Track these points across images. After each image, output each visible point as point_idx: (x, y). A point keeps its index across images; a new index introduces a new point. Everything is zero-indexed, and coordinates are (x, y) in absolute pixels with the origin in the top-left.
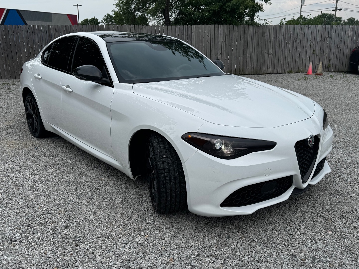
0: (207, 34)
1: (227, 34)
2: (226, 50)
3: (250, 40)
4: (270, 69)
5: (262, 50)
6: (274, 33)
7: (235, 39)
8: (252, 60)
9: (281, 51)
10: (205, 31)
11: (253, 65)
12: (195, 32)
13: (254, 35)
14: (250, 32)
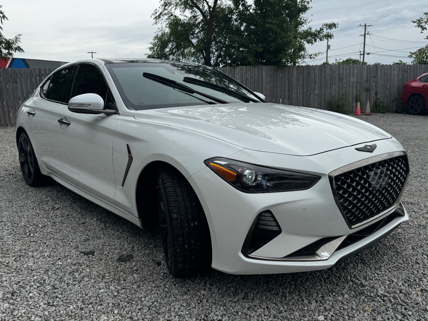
0: (251, 76)
1: (271, 75)
2: (271, 92)
3: (294, 80)
5: (308, 91)
6: (319, 73)
7: (279, 80)
8: (298, 102)
9: (327, 92)
10: (248, 72)
12: (238, 73)
13: (298, 76)
14: (295, 72)
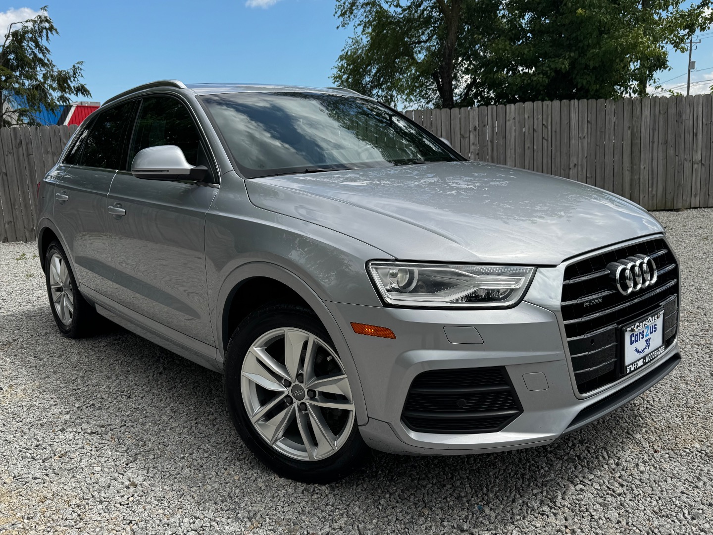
0: (544, 123)
1: (591, 120)
2: (589, 157)
3: (645, 132)
4: (698, 198)
5: (677, 154)
6: (704, 113)
7: (609, 129)
8: (653, 178)
10: (537, 115)
11: (655, 189)
12: (515, 118)
13: (655, 119)
14: (646, 113)
